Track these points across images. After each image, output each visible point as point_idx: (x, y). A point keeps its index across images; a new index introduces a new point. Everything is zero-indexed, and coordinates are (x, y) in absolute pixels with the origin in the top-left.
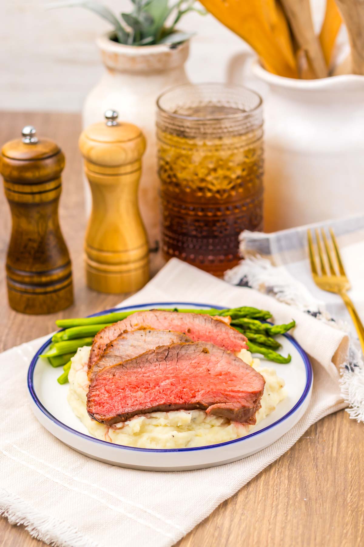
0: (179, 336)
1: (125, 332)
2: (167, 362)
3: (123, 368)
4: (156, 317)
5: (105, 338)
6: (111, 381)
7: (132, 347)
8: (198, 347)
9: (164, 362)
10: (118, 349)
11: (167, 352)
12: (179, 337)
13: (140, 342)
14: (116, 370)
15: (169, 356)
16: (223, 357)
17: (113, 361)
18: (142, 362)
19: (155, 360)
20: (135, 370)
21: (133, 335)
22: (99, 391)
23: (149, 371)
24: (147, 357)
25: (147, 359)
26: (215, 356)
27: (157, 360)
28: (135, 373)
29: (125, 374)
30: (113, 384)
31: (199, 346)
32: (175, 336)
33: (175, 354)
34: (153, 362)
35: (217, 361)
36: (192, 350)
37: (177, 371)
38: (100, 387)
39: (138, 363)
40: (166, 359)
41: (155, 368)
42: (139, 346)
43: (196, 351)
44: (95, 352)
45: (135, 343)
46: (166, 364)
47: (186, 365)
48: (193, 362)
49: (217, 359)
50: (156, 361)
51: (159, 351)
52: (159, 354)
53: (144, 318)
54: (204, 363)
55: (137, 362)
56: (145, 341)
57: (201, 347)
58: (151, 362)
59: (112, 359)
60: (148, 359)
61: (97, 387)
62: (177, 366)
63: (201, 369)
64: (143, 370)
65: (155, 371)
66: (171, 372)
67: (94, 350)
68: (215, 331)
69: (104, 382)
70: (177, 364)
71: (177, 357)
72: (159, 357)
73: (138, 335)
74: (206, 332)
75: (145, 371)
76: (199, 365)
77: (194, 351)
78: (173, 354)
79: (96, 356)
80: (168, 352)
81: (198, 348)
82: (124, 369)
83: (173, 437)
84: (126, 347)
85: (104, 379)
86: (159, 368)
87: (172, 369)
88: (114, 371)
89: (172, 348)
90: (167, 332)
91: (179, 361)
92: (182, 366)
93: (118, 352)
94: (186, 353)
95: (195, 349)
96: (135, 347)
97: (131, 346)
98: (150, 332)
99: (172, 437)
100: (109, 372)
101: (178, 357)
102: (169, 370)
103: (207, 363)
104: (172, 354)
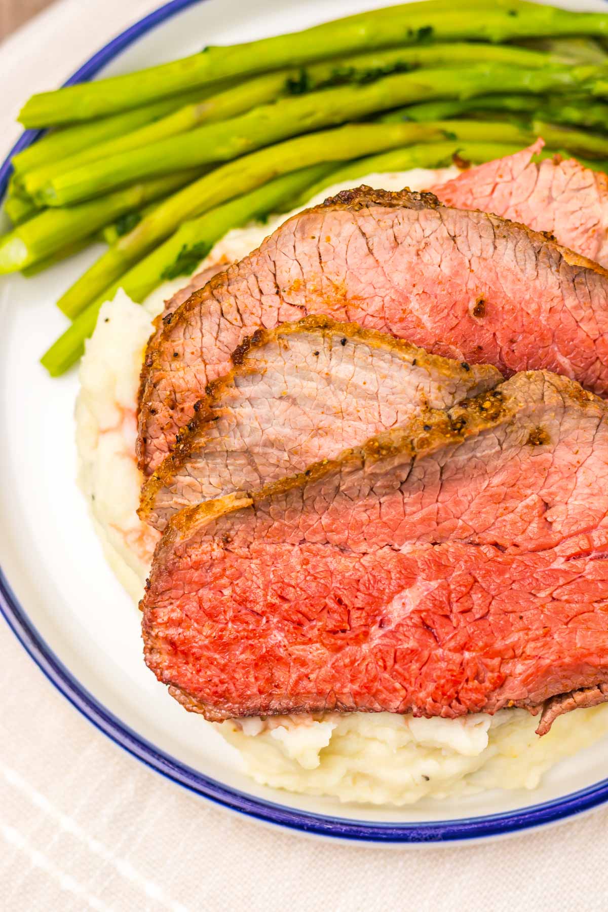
0: (447, 383)
1: (258, 340)
2: (406, 494)
3: (256, 515)
4: (362, 241)
5: (188, 355)
6: (217, 570)
7: (284, 404)
8: (512, 432)
9: (394, 499)
10: (238, 425)
11: (408, 470)
12: (448, 385)
13: (311, 380)
14: (233, 524)
15: (414, 478)
16: (595, 445)
17: (221, 468)
18: (320, 495)
19: (366, 490)
20: (299, 519)
21: (286, 355)
22: (181, 607)
23: (347, 526)
24: (336, 483)
25: (338, 487)
26: (568, 445)
27: (372, 489)
28: (298, 527)
29: (264, 534)
30: (224, 581)
31: (514, 428)
32: (434, 380)
33: (433, 474)
34: (358, 496)
35: (575, 462)
36: (491, 446)
37: (438, 524)
38: (181, 592)
39: (308, 498)
40: (405, 486)
41: (364, 517)
42: (310, 398)
43: (504, 446)
44: (157, 416)
45: (296, 385)
46: (404, 504)
47: (470, 498)
48: (496, 480)
49: (578, 457)
50: (368, 495)
51: (378, 471)
52: (380, 478)
53: (322, 250)
54: (532, 480)
55: (305, 498)
56: (328, 379)
57: (523, 427)
58: (352, 496)
59: (219, 461)
60: (342, 488)
61: (173, 593)
62: (440, 505)
63: (521, 505)
64: (325, 520)
65: (364, 527)
66: (420, 529)
67: (153, 412)
68: (570, 302)
69: (196, 575)
70: (440, 500)
71: (440, 479)
72: (379, 484)
73: (301, 348)
74: (539, 311)
75: (333, 524)
76: (513, 491)
77: (500, 444)
78: (427, 472)
79: (162, 429)
80: (411, 471)
81: (513, 436)
82: (260, 518)
83: (428, 779)
84: (263, 410)
85: (197, 566)
86: (380, 517)
87: (423, 521)
88: (228, 525)
89: (423, 459)
90: (404, 360)
91: (446, 485)
92: (457, 503)
93: (238, 434)
94: (469, 460)
95: (502, 439)
96: (294, 402)
97: (281, 398)
98: (344, 342)
99: (424, 780)
100: (209, 534)
101: (444, 477)
102: (414, 524)
103: (541, 482)
104: (425, 473)
